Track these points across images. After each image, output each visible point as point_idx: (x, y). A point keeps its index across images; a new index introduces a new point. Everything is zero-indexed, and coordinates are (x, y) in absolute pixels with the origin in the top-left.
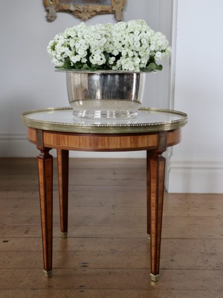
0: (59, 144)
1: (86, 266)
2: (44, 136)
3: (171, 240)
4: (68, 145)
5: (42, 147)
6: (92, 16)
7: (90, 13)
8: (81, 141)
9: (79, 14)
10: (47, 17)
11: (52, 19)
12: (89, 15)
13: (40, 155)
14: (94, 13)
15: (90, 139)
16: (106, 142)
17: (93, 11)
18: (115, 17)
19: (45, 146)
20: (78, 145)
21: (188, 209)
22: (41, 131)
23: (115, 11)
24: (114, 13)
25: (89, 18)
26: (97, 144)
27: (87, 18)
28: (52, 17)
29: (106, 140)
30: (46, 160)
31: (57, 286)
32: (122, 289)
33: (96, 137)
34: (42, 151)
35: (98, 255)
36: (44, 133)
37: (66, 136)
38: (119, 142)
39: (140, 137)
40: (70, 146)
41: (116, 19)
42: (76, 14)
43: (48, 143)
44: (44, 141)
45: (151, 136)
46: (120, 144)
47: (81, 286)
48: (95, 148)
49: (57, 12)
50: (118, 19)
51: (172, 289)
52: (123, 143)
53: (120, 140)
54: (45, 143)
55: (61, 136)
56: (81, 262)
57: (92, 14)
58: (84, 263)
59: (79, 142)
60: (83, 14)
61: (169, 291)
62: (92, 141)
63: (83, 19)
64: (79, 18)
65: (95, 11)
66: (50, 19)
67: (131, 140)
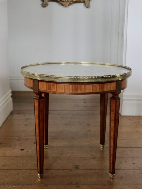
0: (50, 90)
1: (78, 168)
2: (39, 84)
3: (130, 149)
4: (57, 90)
5: (38, 91)
6: (71, 4)
7: (69, 2)
8: (66, 88)
9: (62, 3)
10: (42, 4)
11: (46, 6)
12: (69, 3)
13: (36, 97)
14: (72, 2)
15: (72, 86)
16: (83, 89)
17: (71, 1)
18: (85, 5)
19: (40, 91)
20: (64, 90)
21: (136, 126)
22: (37, 81)
23: (85, 1)
24: (84, 2)
25: (69, 5)
26: (77, 90)
27: (67, 5)
28: (45, 4)
29: (83, 87)
30: (40, 100)
31: (61, 182)
32: (105, 185)
33: (76, 85)
34: (37, 94)
35: (84, 160)
36: (39, 82)
37: (55, 85)
38: (92, 88)
39: (105, 85)
40: (58, 91)
41: (86, 6)
42: (61, 3)
43: (42, 89)
44: (39, 87)
45: (112, 83)
46: (93, 90)
47: (77, 183)
48: (76, 93)
49: (49, 1)
50: (87, 6)
51: (138, 184)
52: (94, 89)
53: (93, 87)
54: (39, 89)
55: (52, 84)
56: (74, 165)
57: (70, 3)
58: (76, 166)
59: (64, 88)
60: (65, 3)
61: (136, 186)
62: (74, 88)
63: (65, 5)
64: (62, 5)
65: (73, 1)
66: (44, 5)
67: (99, 86)
